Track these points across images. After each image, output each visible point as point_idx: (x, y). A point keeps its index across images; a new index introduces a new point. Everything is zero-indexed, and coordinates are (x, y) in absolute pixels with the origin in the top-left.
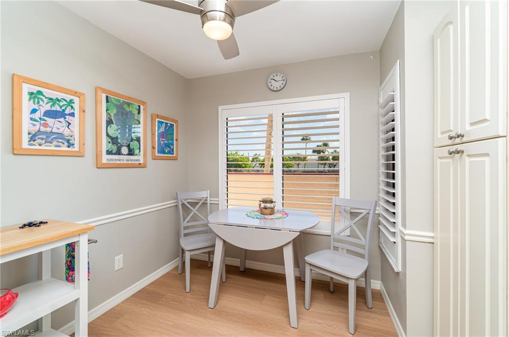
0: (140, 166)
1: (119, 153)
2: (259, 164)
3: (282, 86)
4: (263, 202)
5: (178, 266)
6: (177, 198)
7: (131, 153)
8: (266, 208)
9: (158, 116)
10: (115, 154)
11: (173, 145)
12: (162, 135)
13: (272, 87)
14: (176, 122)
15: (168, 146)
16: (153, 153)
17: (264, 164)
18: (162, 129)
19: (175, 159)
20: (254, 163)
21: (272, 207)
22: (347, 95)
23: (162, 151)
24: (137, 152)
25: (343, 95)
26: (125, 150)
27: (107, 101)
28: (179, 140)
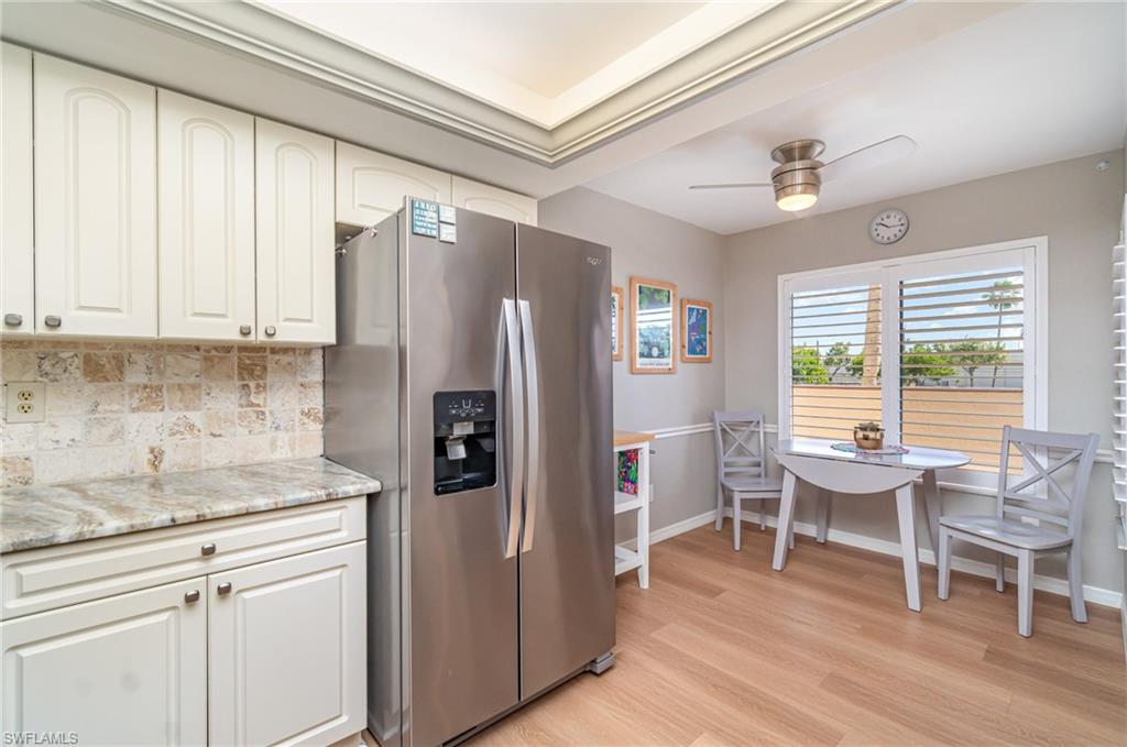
0: (670, 371)
1: (650, 356)
2: (848, 369)
3: (899, 235)
4: (861, 429)
5: (715, 522)
6: (712, 420)
7: (661, 355)
8: (868, 438)
9: (689, 301)
10: (646, 357)
11: (705, 340)
12: (692, 328)
13: (880, 238)
14: (709, 305)
15: (701, 342)
16: (682, 354)
17: (861, 369)
18: (693, 320)
19: (708, 361)
20: (832, 369)
21: (878, 437)
22: (1042, 242)
23: (692, 351)
24: (666, 352)
25: (1033, 241)
26: (655, 352)
27: (640, 292)
28: (713, 332)
